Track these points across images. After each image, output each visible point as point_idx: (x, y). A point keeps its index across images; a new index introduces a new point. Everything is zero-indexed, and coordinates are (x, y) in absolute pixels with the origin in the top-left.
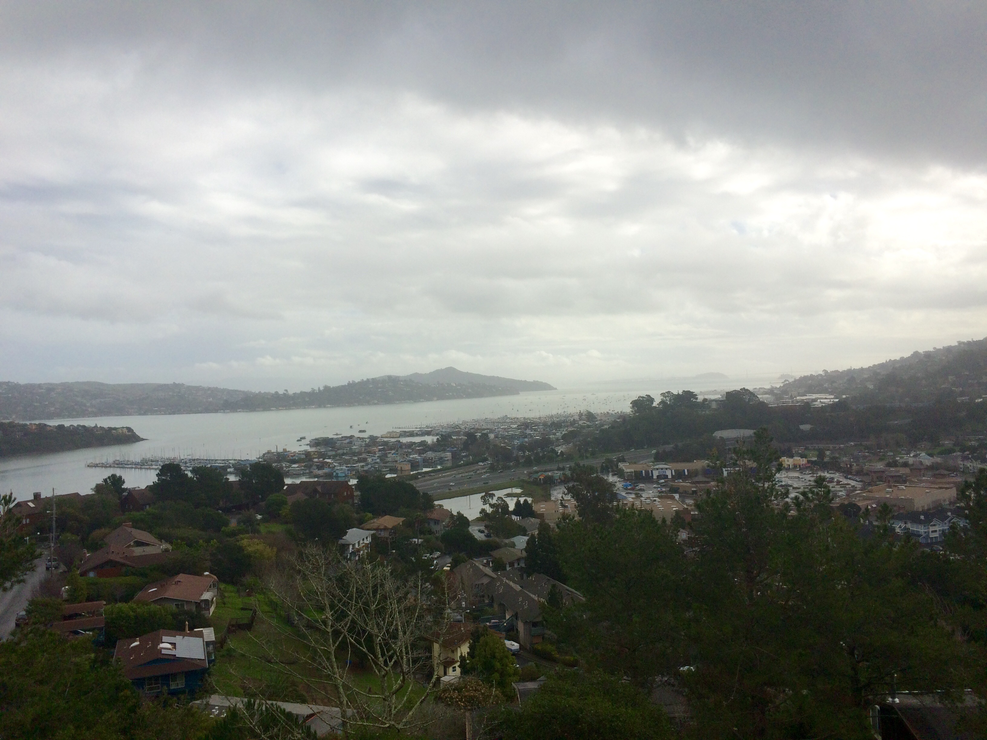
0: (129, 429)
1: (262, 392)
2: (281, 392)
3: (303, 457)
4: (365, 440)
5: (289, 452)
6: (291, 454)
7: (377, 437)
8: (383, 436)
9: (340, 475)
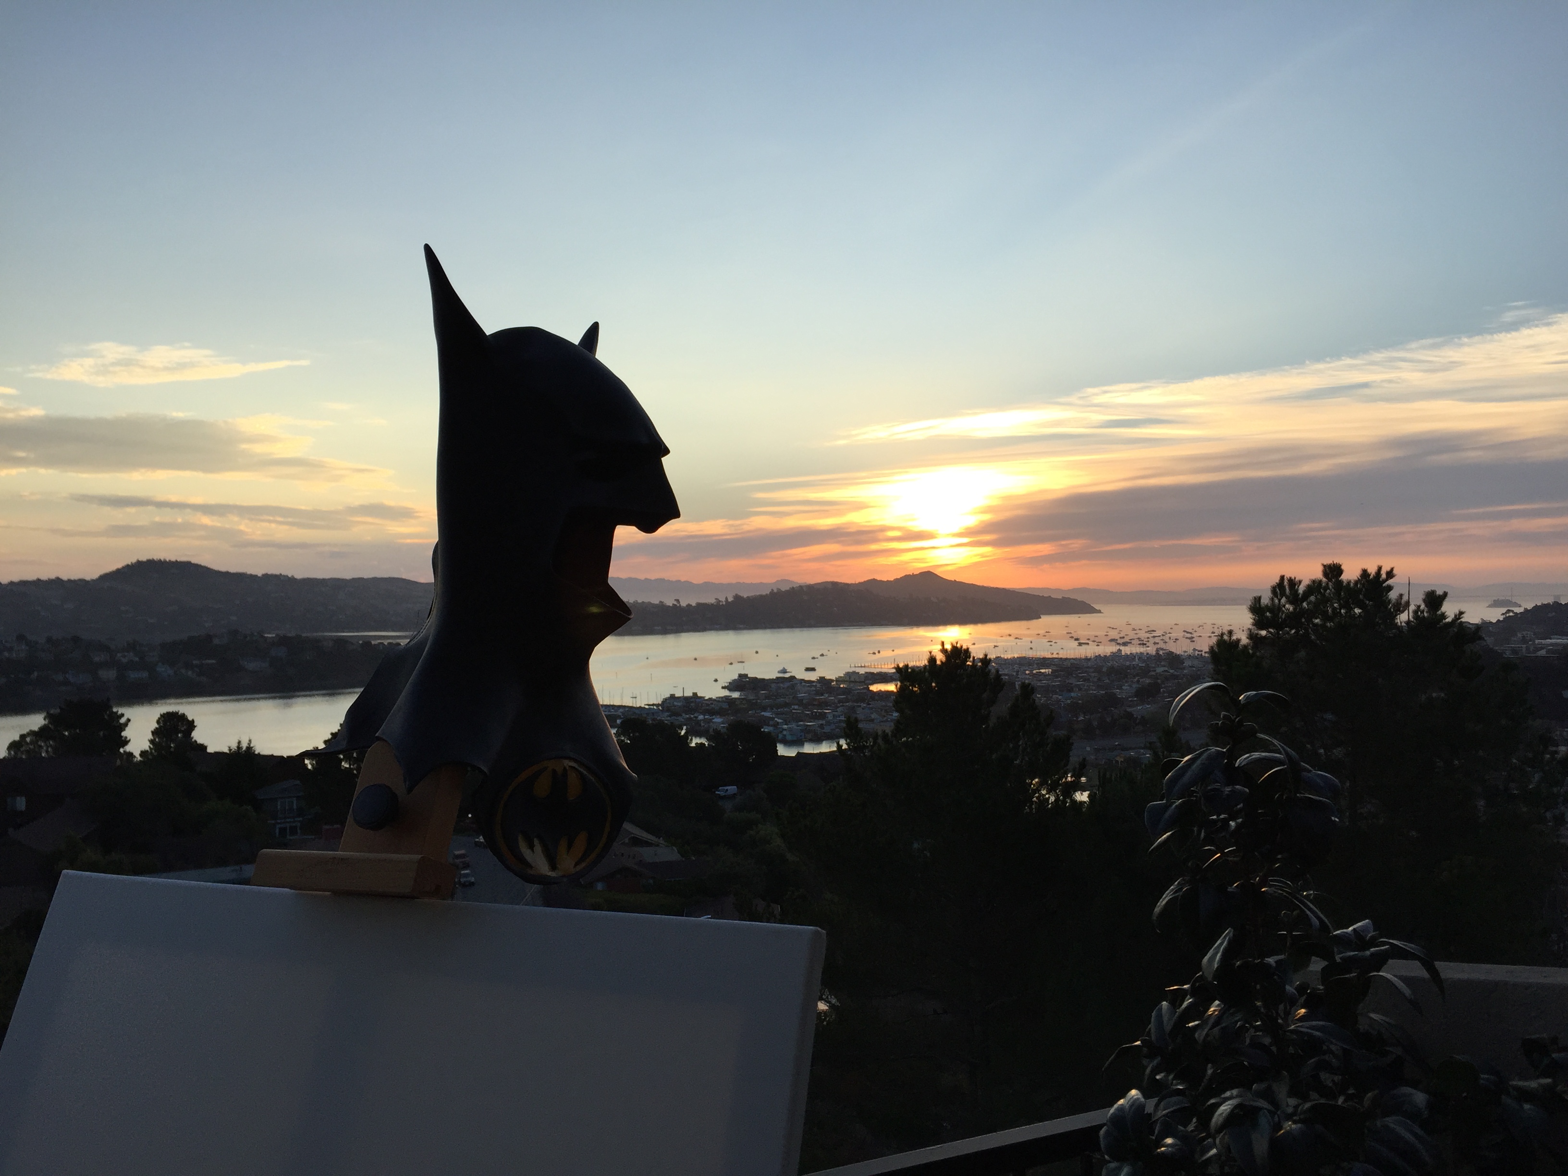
1: (640, 601)
2: (669, 603)
3: (725, 706)
4: (814, 684)
5: (701, 697)
6: (706, 702)
7: (832, 681)
8: (839, 680)
9: (789, 738)
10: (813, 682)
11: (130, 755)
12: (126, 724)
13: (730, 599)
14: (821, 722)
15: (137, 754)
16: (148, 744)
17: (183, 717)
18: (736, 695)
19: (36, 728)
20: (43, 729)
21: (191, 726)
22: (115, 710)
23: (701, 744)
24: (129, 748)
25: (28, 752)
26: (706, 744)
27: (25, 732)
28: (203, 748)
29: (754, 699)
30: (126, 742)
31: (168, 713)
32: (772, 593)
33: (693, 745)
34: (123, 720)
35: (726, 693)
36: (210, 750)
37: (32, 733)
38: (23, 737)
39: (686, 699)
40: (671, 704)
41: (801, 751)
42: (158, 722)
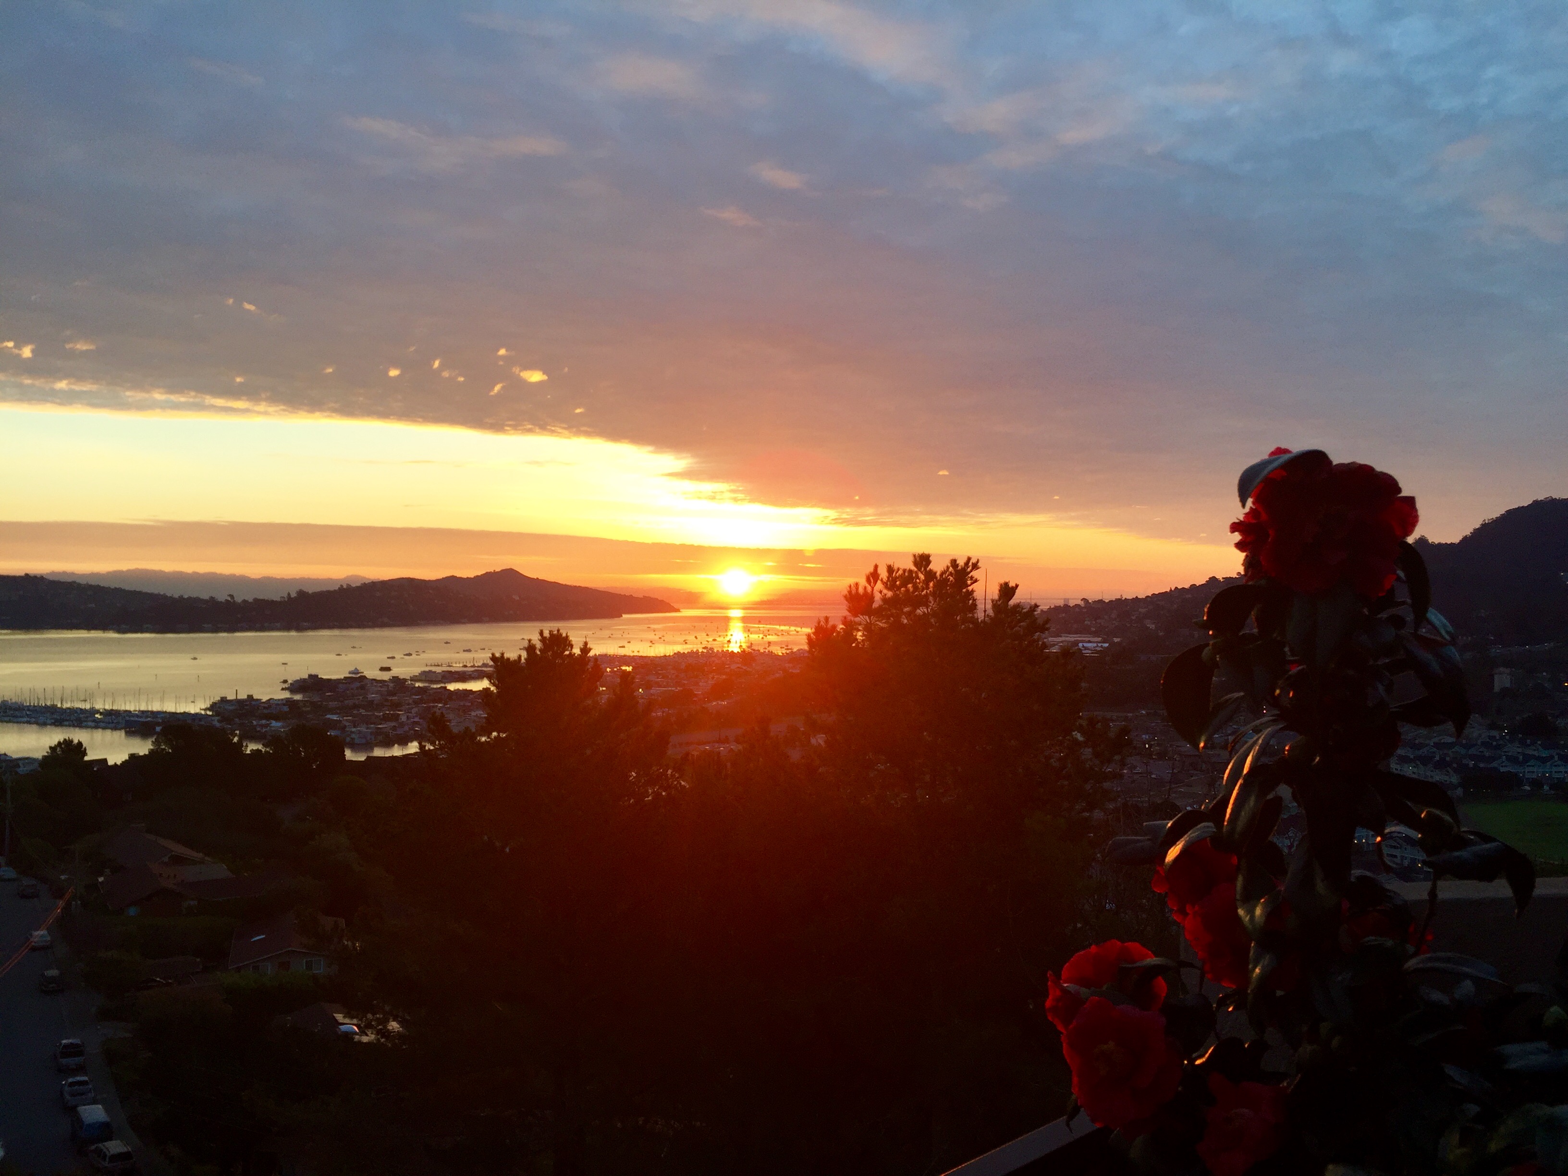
4: (386, 684)
5: (257, 700)
6: (262, 705)
7: (405, 680)
8: (414, 679)
9: (357, 741)
10: (384, 681)
13: (293, 595)
14: (393, 724)
18: (298, 697)
23: (258, 750)
26: (263, 750)
29: (319, 701)
32: (341, 589)
33: (248, 752)
35: (287, 695)
39: (239, 702)
40: (222, 706)
41: (371, 755)
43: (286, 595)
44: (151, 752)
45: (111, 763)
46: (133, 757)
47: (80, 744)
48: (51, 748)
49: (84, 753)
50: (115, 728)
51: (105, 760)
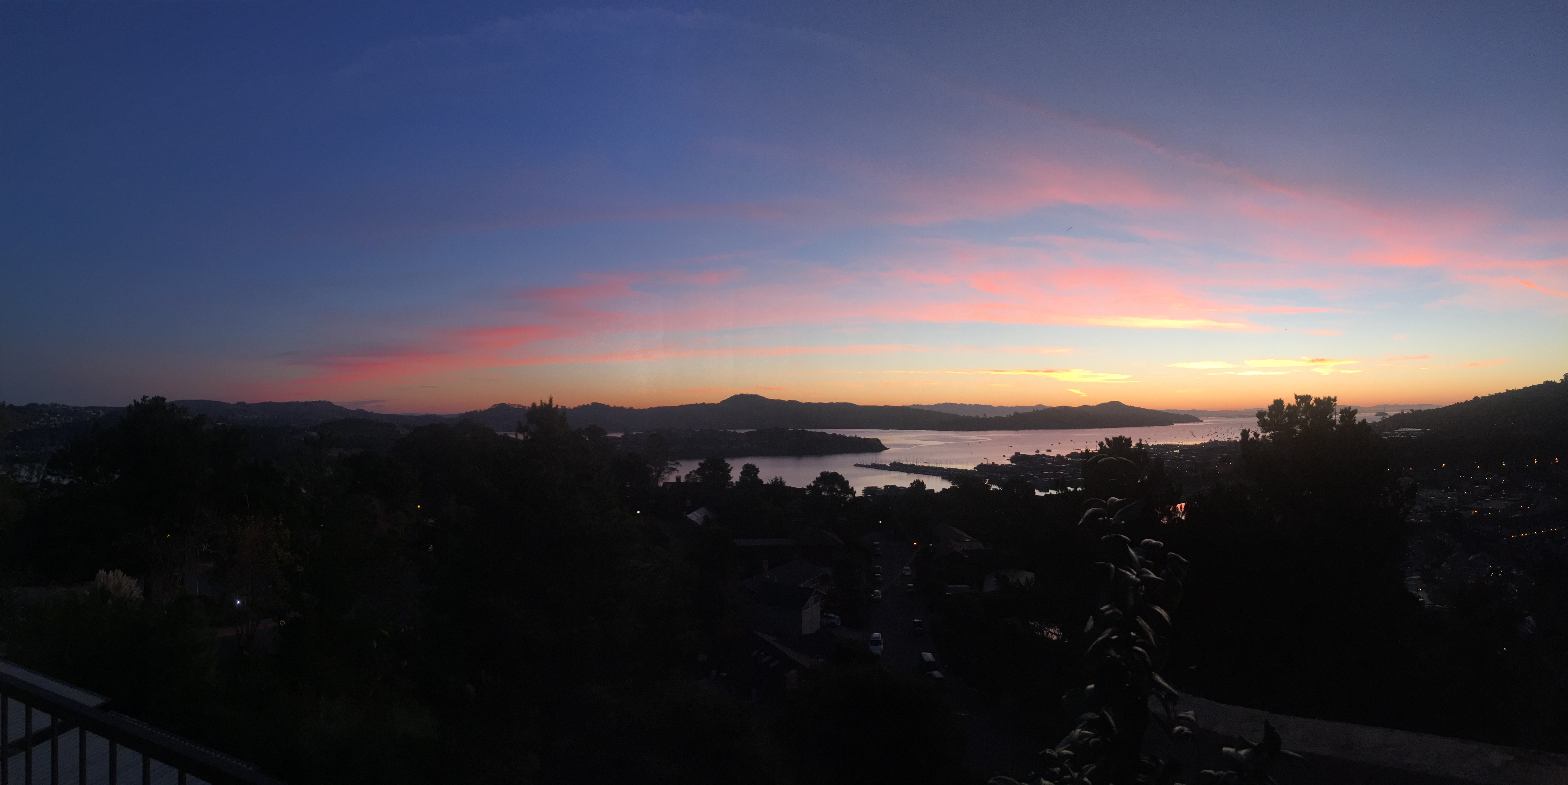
0: (878, 441)
1: (966, 415)
2: (981, 416)
4: (1054, 459)
5: (996, 465)
6: (998, 467)
7: (1063, 457)
8: (1068, 456)
9: (1040, 486)
11: (732, 482)
12: (731, 470)
13: (1012, 415)
14: (1058, 478)
15: (734, 482)
16: (739, 478)
17: (753, 466)
18: (1014, 464)
19: (695, 470)
20: (698, 469)
21: (757, 471)
22: (726, 463)
23: (996, 489)
24: (732, 480)
25: (692, 479)
26: (998, 489)
27: (691, 471)
28: (761, 481)
29: (1023, 466)
30: (731, 478)
31: (748, 464)
32: (1034, 411)
33: (991, 489)
34: (729, 468)
35: (1009, 462)
36: (765, 483)
37: (694, 471)
38: (690, 472)
39: (988, 466)
40: (981, 467)
41: (1047, 493)
42: (743, 469)
43: (1008, 415)
44: (952, 487)
45: (936, 492)
46: (944, 489)
47: (923, 483)
48: (911, 484)
49: (925, 486)
50: (937, 476)
51: (933, 490)
